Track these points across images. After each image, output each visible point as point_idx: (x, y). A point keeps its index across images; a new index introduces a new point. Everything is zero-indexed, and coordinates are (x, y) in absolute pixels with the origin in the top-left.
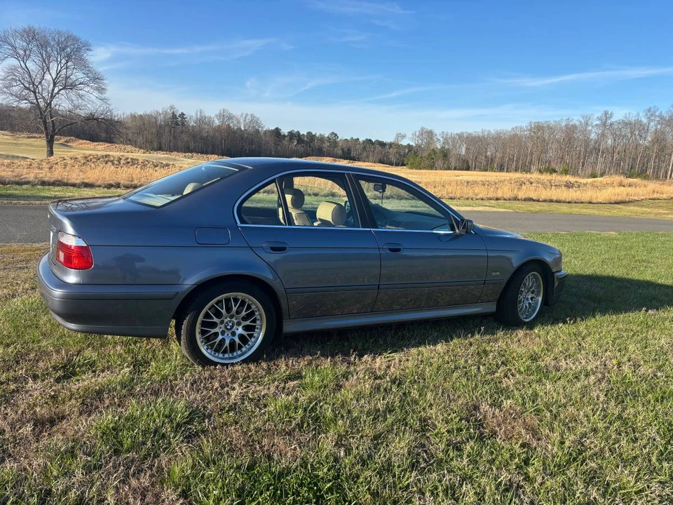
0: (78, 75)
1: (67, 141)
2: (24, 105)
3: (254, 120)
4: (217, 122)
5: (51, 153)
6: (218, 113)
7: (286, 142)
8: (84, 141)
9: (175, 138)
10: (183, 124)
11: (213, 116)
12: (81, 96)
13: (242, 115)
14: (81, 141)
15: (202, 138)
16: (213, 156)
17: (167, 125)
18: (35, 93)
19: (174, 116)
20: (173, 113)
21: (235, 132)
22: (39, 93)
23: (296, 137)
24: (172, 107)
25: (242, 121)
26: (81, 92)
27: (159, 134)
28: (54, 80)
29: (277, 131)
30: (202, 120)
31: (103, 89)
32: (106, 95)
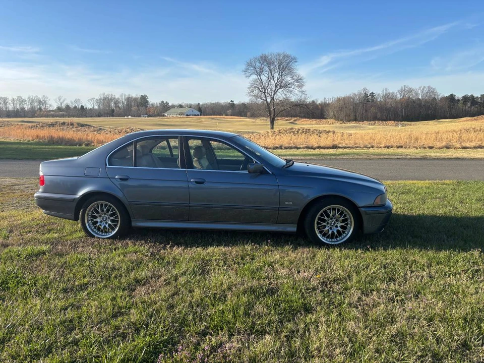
0: (288, 79)
1: (295, 121)
2: (260, 101)
3: (431, 90)
4: (399, 96)
5: (272, 128)
6: (399, 89)
7: (460, 104)
8: (304, 119)
9: (366, 111)
10: (373, 101)
11: (395, 92)
12: (291, 91)
13: (420, 88)
14: (303, 120)
15: (387, 109)
16: (390, 122)
17: (361, 103)
18: (265, 93)
19: (366, 95)
20: (365, 93)
21: (414, 102)
22: (268, 93)
23: (469, 100)
24: (365, 89)
25: (420, 92)
26: (291, 89)
27: (355, 110)
28: (276, 84)
29: (452, 97)
30: (388, 96)
31: (303, 85)
32: (304, 88)
